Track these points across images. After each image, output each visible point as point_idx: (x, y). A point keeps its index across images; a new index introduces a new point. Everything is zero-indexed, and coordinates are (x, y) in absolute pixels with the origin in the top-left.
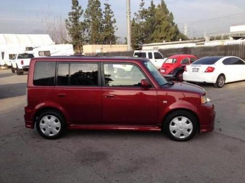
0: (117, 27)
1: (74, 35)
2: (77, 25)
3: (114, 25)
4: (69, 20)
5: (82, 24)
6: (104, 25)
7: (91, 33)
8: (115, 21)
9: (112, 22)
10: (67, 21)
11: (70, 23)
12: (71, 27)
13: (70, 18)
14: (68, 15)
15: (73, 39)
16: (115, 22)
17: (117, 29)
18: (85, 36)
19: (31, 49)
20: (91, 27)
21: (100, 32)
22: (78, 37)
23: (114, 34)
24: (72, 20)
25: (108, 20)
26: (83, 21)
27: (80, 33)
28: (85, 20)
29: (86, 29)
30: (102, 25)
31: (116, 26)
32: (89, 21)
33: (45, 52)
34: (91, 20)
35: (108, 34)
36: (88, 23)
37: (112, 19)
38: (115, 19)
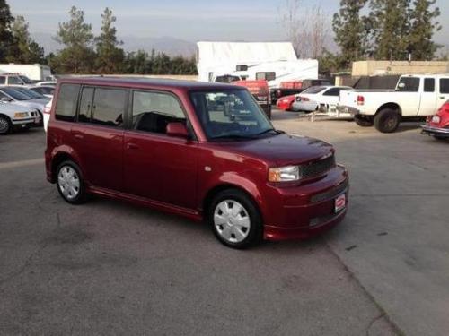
0: (438, 25)
1: (346, 42)
2: (354, 22)
3: (433, 21)
4: (339, 14)
5: (366, 20)
6: (412, 21)
7: (380, 38)
8: (437, 12)
9: (431, 15)
10: (336, 15)
11: (342, 19)
12: (343, 28)
13: (342, 11)
14: (339, 5)
15: (343, 50)
16: (438, 14)
17: (439, 29)
18: (366, 44)
19: (244, 68)
20: (382, 25)
21: (399, 36)
22: (353, 46)
23: (431, 40)
24: (346, 13)
25: (421, 10)
26: (368, 16)
27: (359, 38)
28: (371, 14)
29: (372, 31)
30: (405, 21)
31: (437, 23)
32: (379, 14)
33: (266, 73)
34: (384, 12)
35: (416, 39)
36: (377, 19)
37: (431, 9)
38: (437, 9)
